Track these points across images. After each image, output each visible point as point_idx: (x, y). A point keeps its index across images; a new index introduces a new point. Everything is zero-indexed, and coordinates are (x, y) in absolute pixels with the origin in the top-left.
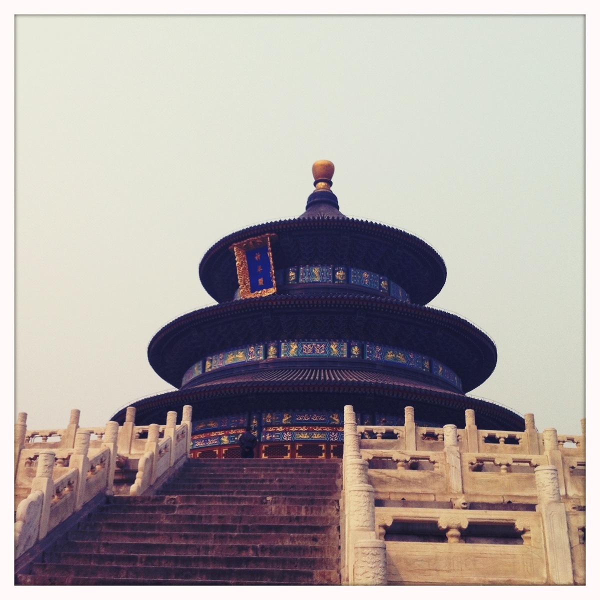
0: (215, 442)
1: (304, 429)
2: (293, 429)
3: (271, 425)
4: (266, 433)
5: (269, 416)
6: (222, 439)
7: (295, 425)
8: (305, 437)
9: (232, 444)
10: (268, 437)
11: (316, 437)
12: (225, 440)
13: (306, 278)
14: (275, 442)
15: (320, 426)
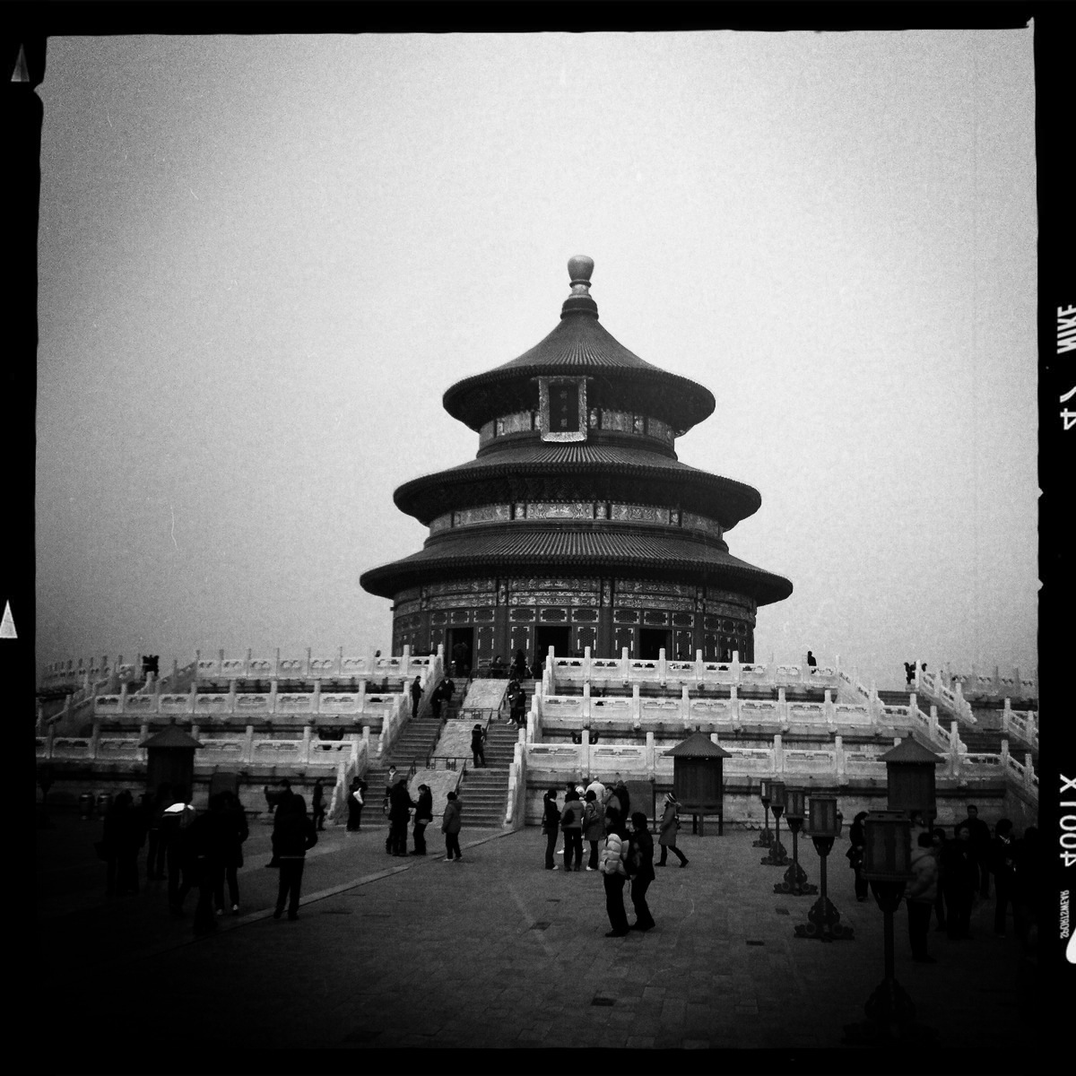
0: (564, 603)
1: (651, 597)
2: (642, 597)
3: (624, 592)
4: (618, 600)
5: (621, 583)
6: (573, 600)
7: (643, 594)
8: (652, 605)
9: (583, 606)
10: (620, 603)
11: (663, 606)
12: (576, 601)
13: (609, 425)
14: (627, 608)
15: (664, 595)
